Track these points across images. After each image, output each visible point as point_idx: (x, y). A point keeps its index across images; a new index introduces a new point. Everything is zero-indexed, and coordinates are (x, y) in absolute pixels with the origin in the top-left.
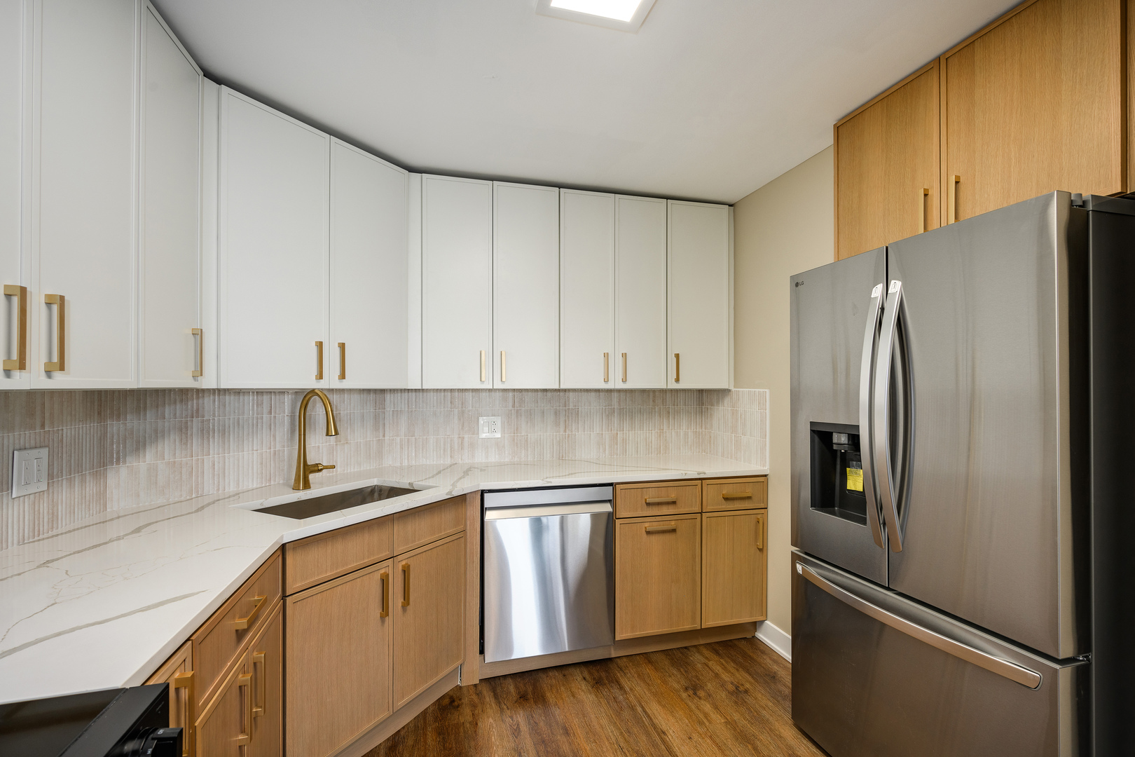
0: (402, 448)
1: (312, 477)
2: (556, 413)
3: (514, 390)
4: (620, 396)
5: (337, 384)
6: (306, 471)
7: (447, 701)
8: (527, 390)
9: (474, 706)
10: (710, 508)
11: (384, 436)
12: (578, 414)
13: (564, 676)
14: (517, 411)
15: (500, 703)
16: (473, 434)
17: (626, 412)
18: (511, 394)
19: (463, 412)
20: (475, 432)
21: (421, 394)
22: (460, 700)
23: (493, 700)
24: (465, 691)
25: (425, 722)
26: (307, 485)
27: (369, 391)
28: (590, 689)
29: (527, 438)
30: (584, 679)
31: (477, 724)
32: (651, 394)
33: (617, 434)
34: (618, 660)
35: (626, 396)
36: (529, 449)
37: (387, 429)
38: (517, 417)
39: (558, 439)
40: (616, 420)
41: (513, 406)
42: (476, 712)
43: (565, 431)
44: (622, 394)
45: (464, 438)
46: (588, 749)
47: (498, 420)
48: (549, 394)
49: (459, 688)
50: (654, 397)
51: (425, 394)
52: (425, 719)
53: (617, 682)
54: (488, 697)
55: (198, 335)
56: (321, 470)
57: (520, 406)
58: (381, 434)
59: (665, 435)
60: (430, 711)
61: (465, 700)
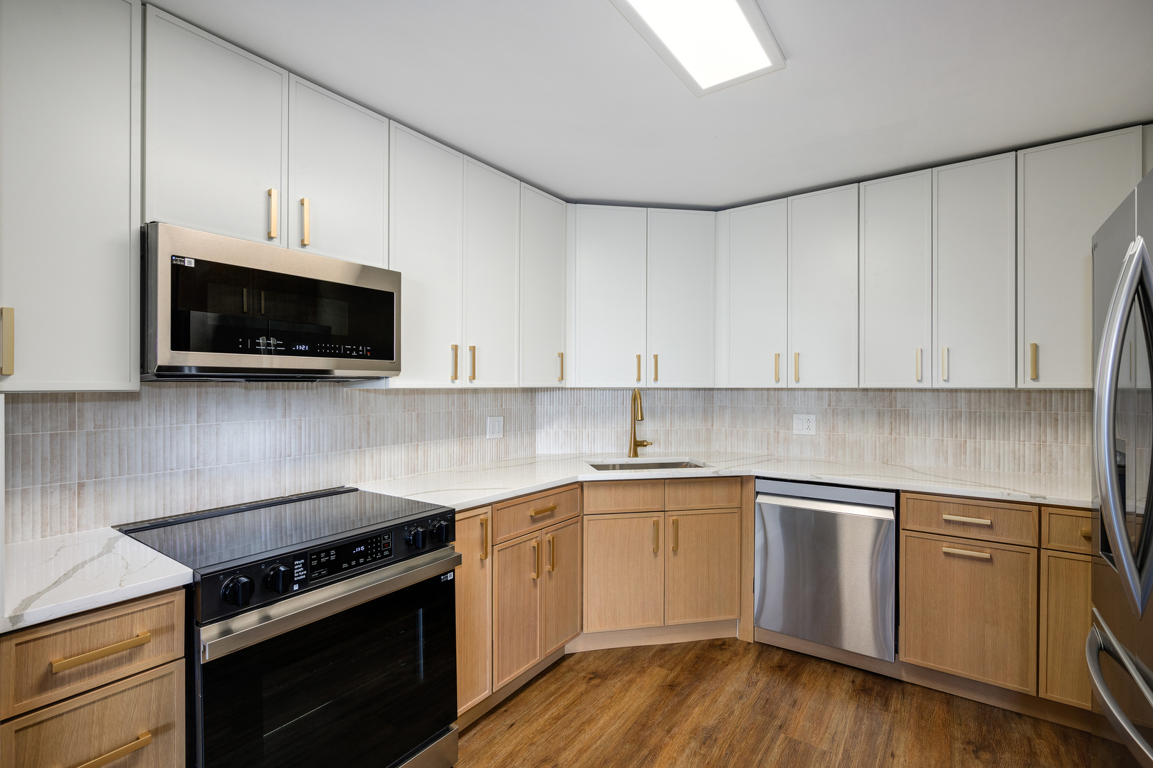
0: (726, 437)
1: (639, 449)
2: (879, 414)
3: (830, 389)
4: (970, 396)
5: (652, 384)
6: (637, 445)
7: (720, 642)
8: (844, 389)
9: (736, 654)
10: (1053, 545)
11: (712, 426)
12: (908, 416)
13: (835, 671)
14: (833, 411)
15: (757, 662)
16: (788, 429)
17: (980, 416)
18: (827, 393)
19: (778, 409)
20: (790, 428)
21: (742, 392)
22: (729, 646)
23: (754, 657)
24: (738, 643)
25: (693, 647)
26: (636, 455)
27: (699, 389)
28: (850, 690)
29: (845, 438)
30: (853, 682)
31: (727, 665)
32: (1023, 396)
33: (966, 442)
34: (909, 687)
35: (980, 396)
36: (847, 448)
37: (715, 421)
38: (833, 415)
39: (881, 441)
40: (963, 426)
41: (829, 405)
42: (734, 658)
43: (891, 434)
44: (973, 394)
45: (779, 433)
46: (801, 723)
47: (812, 417)
48: (871, 394)
49: (736, 639)
50: (1029, 399)
51: (745, 392)
52: (695, 645)
53: (887, 699)
54: (751, 656)
55: (562, 356)
56: (646, 445)
57: (837, 405)
58: (710, 424)
59: (1048, 449)
60: (702, 642)
61: (733, 649)
